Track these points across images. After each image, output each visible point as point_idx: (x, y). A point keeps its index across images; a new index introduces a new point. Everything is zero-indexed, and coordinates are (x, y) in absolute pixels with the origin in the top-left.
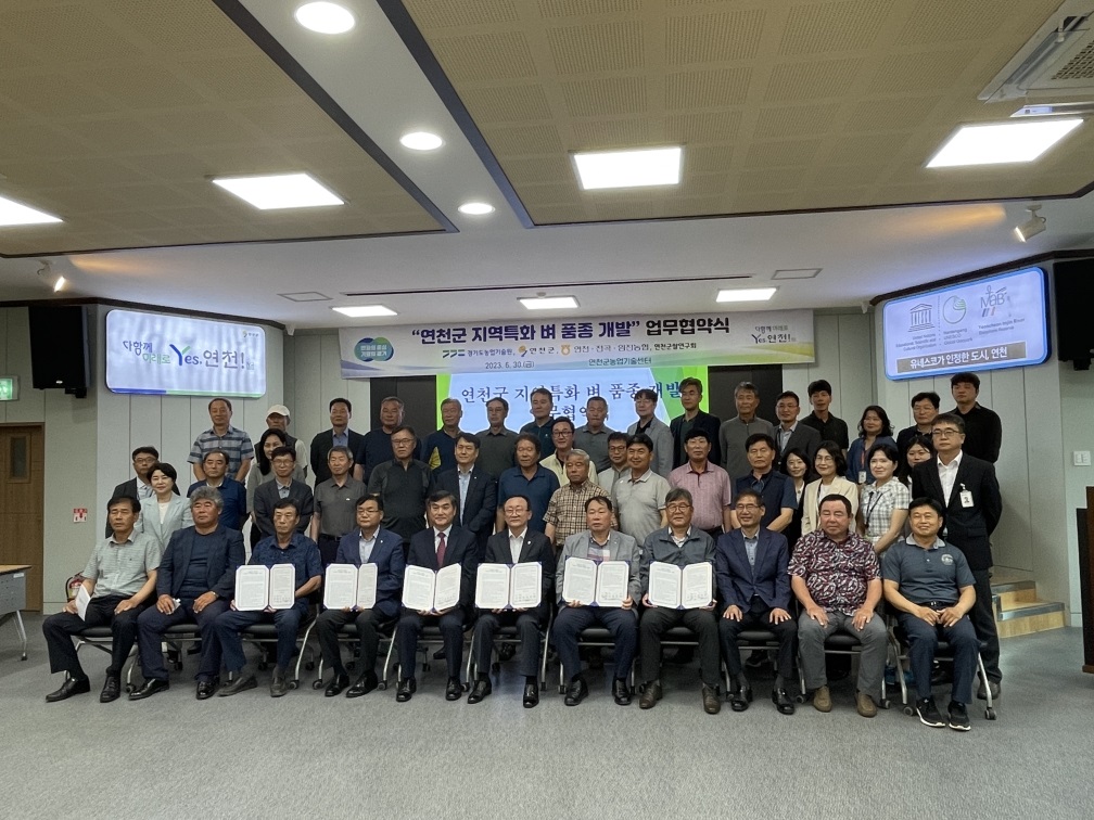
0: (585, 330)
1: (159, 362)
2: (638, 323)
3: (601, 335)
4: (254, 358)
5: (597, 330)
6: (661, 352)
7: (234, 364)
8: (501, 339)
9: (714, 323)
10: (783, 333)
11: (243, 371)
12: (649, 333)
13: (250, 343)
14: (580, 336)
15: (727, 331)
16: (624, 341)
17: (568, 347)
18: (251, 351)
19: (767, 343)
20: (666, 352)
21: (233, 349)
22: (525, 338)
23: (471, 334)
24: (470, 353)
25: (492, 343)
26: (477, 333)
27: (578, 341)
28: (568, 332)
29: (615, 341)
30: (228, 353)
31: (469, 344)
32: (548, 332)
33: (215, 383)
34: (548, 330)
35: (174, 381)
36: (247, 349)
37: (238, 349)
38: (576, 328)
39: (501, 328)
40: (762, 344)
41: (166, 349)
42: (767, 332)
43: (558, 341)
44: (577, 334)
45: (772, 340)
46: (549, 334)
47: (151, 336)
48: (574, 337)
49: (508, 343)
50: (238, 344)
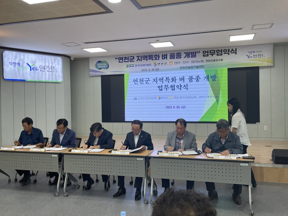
0: (179, 55)
1: (23, 70)
2: (199, 52)
3: (185, 57)
4: (58, 68)
5: (183, 55)
6: (208, 63)
7: (51, 71)
8: (147, 60)
9: (230, 51)
10: (260, 54)
11: (54, 73)
12: (204, 56)
13: (57, 63)
14: (177, 58)
15: (236, 54)
16: (194, 59)
17: (172, 62)
18: (57, 66)
19: (253, 58)
20: (210, 63)
21: (50, 65)
22: (156, 59)
23: (136, 58)
24: (136, 65)
25: (144, 62)
26: (138, 58)
27: (176, 60)
28: (172, 57)
29: (190, 59)
30: (48, 66)
31: (136, 62)
32: (165, 57)
33: (44, 77)
34: (164, 56)
35: (29, 76)
36: (55, 65)
37: (52, 65)
38: (175, 55)
39: (147, 56)
40: (251, 58)
41: (26, 65)
42: (253, 54)
43: (168, 60)
44: (176, 57)
45: (255, 57)
46: (165, 58)
47: (20, 60)
48: (174, 58)
49: (150, 62)
50: (52, 63)
